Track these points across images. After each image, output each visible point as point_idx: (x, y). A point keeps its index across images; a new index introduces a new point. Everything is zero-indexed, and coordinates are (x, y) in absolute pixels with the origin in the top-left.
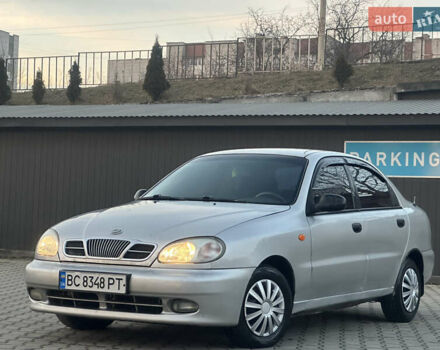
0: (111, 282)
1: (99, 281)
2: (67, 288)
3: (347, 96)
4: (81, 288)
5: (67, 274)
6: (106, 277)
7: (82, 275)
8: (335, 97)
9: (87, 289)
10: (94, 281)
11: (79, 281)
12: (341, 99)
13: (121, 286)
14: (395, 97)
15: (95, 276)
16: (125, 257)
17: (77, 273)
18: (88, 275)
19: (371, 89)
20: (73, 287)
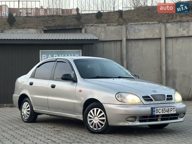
0: (171, 109)
1: (167, 110)
2: (156, 114)
3: (21, 31)
4: (161, 113)
5: (156, 109)
6: (170, 108)
7: (161, 108)
8: (16, 31)
9: (164, 113)
10: (165, 110)
11: (160, 111)
12: (19, 32)
13: (175, 110)
14: (43, 32)
15: (166, 108)
16: (167, 100)
17: (159, 108)
18: (163, 108)
19: (32, 28)
20: (158, 114)
